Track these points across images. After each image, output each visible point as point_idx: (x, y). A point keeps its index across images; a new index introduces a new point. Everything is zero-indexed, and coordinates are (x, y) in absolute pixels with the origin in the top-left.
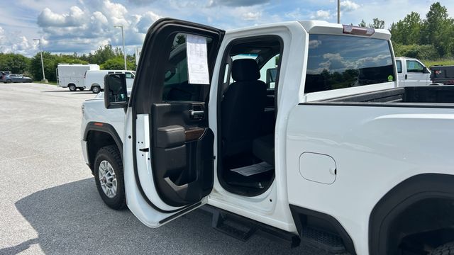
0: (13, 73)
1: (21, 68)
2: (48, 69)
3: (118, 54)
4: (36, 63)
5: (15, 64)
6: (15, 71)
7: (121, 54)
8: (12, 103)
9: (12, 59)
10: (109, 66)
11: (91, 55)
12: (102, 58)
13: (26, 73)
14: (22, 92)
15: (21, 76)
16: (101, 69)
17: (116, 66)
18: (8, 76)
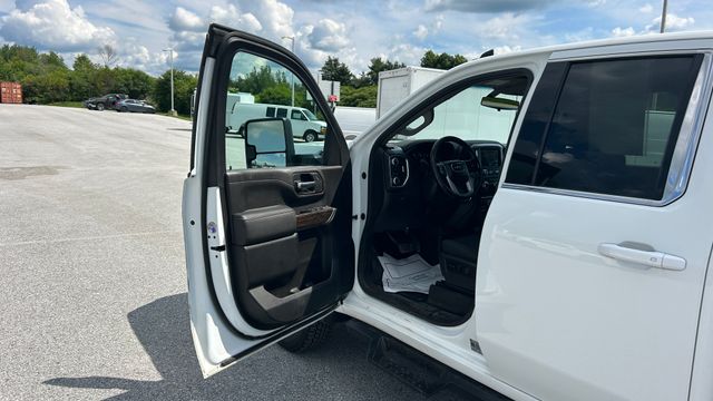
0: (130, 97)
1: (143, 92)
2: (179, 96)
3: (279, 80)
4: (163, 86)
5: (135, 84)
6: (134, 95)
7: (285, 81)
8: (126, 142)
9: (130, 76)
10: (268, 97)
11: (240, 80)
12: (255, 85)
13: (148, 99)
14: (141, 127)
15: (140, 104)
16: (256, 102)
17: (279, 99)
18: (123, 102)
